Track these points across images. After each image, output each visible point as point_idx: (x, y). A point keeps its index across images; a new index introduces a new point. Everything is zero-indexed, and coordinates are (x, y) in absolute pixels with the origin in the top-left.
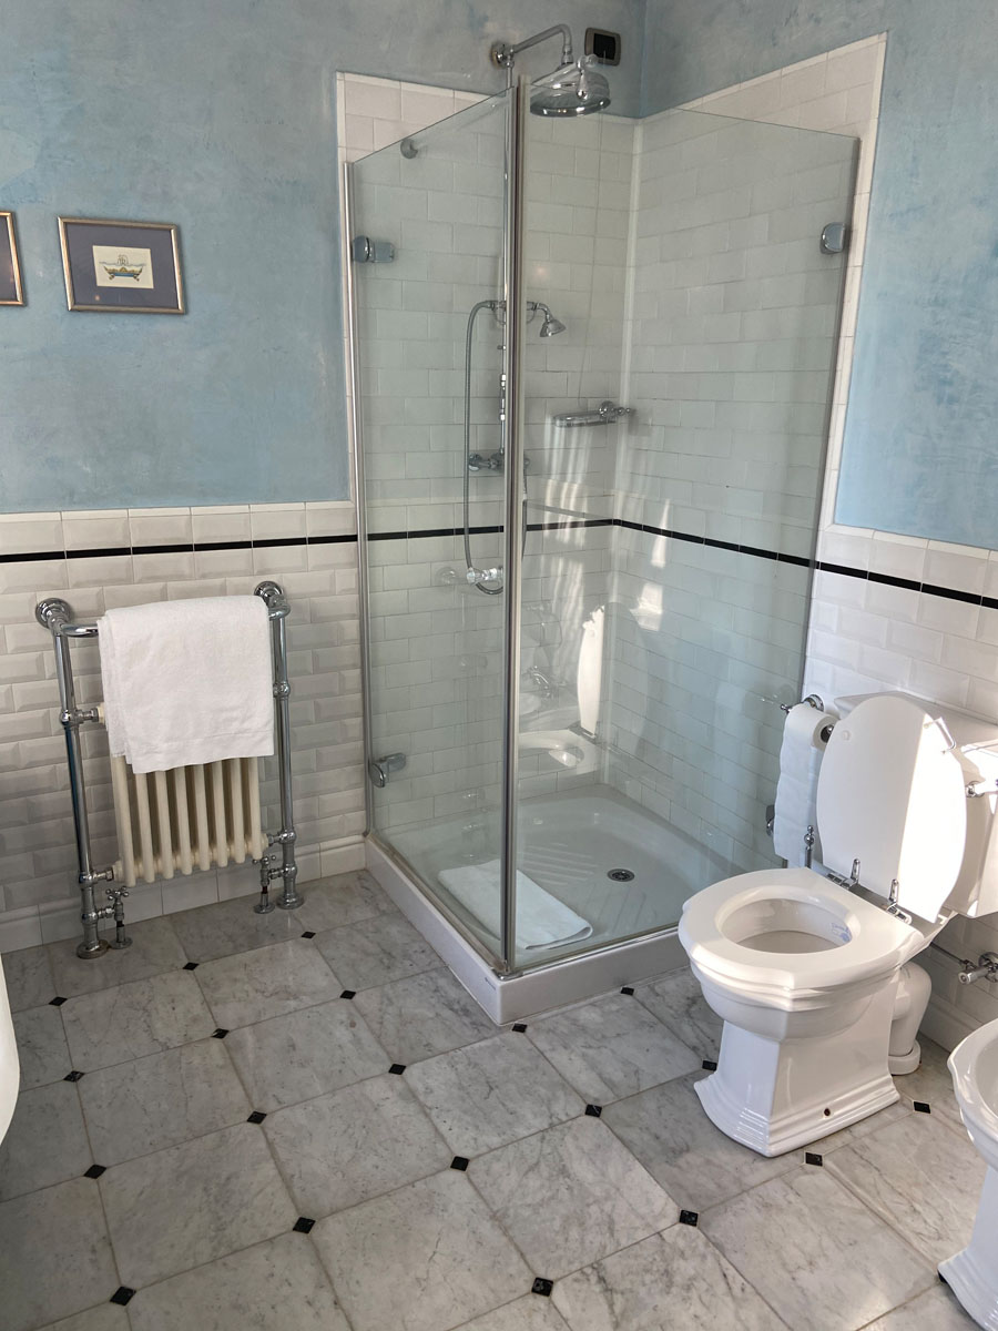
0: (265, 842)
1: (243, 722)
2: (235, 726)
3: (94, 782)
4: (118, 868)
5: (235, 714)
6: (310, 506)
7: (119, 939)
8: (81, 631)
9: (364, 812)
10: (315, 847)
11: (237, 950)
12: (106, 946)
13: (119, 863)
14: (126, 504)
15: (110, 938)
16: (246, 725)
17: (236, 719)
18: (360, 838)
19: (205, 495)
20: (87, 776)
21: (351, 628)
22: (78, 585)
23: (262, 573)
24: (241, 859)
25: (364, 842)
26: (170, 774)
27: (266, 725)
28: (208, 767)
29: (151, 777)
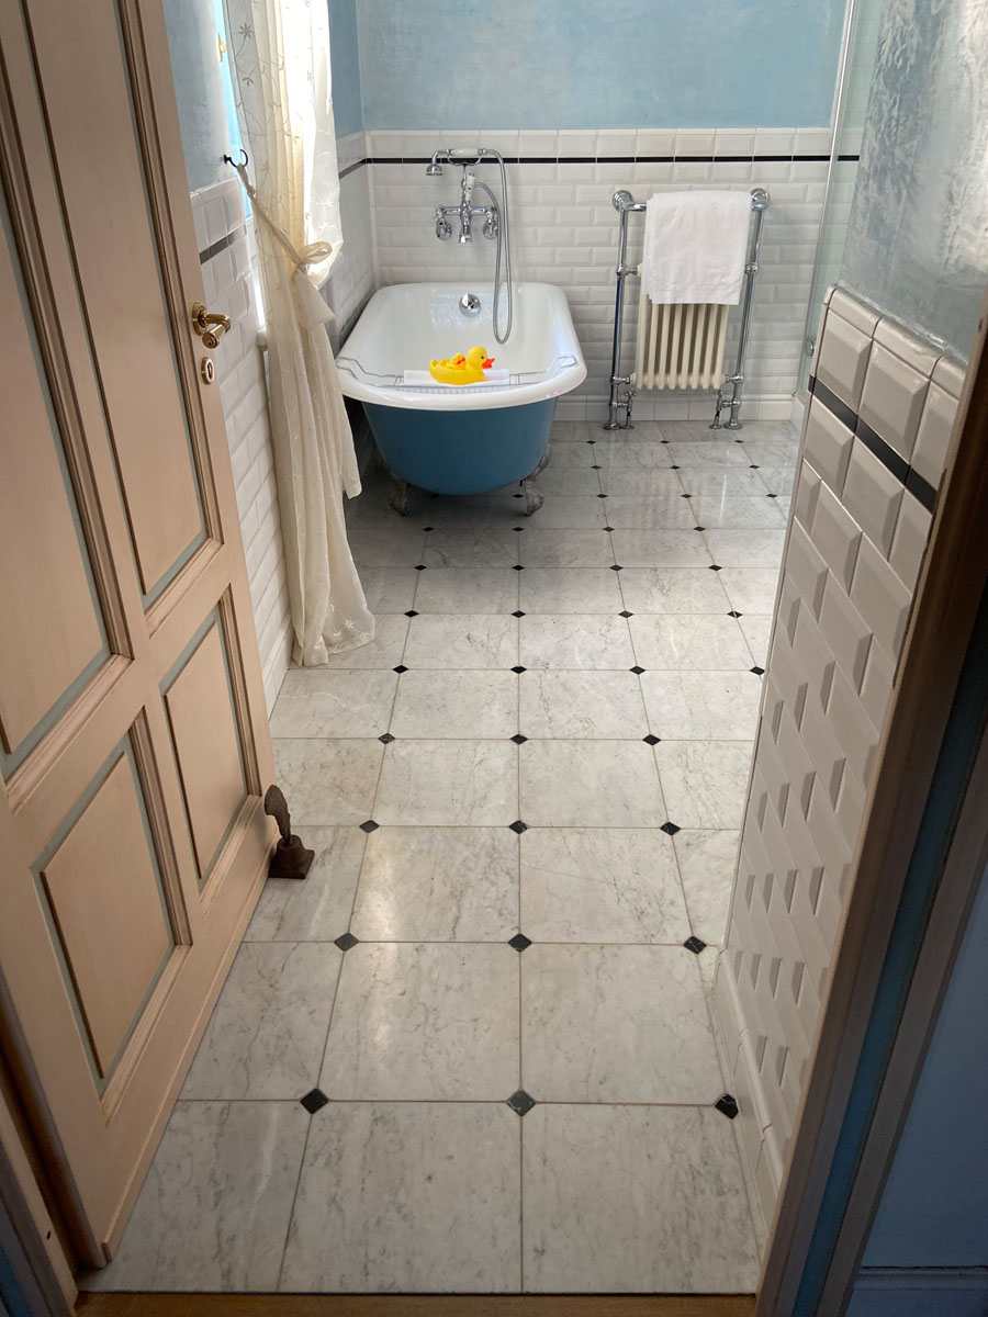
0: (724, 379)
1: (723, 277)
2: (717, 280)
3: (627, 322)
4: (633, 377)
5: (719, 270)
6: (799, 130)
7: (627, 426)
8: (637, 207)
9: (796, 378)
10: (758, 397)
11: (693, 440)
12: (619, 427)
13: (634, 374)
14: (676, 125)
15: (622, 424)
16: (723, 280)
17: (717, 275)
18: (790, 397)
19: (728, 119)
20: (624, 317)
21: (812, 230)
22: (639, 182)
23: (755, 182)
24: (705, 386)
25: (791, 400)
26: (673, 307)
27: (736, 282)
28: (697, 306)
29: (661, 307)
